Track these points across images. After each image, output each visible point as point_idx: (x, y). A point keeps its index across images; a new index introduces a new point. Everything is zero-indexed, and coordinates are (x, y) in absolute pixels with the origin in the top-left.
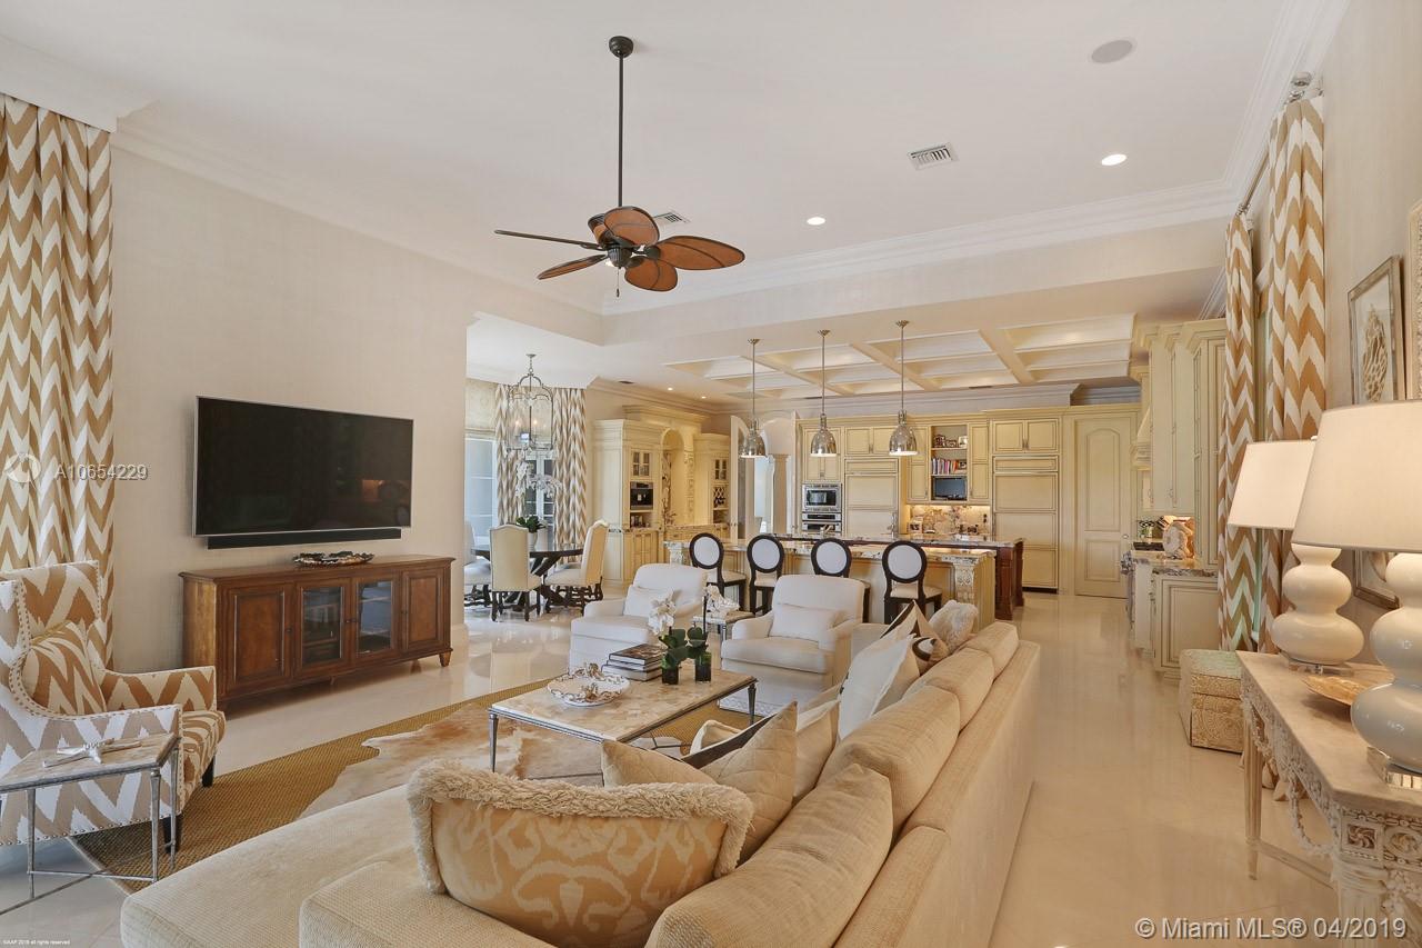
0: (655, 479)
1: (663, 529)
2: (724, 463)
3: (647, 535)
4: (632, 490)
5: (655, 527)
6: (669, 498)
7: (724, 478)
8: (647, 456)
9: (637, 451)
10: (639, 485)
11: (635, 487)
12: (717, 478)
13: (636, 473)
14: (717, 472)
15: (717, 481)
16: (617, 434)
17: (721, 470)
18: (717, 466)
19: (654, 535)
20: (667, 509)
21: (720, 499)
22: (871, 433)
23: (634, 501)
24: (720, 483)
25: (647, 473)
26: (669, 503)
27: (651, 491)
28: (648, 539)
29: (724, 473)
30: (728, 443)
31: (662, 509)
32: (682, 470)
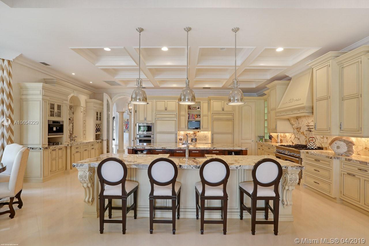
0: (64, 119)
1: (70, 145)
2: (100, 113)
3: (59, 149)
4: (49, 125)
5: (65, 144)
6: (73, 129)
7: (100, 120)
8: (59, 107)
9: (53, 103)
10: (54, 122)
11: (51, 123)
12: (97, 120)
13: (52, 115)
14: (97, 117)
15: (97, 121)
16: (39, 92)
17: (99, 116)
18: (97, 115)
19: (64, 149)
20: (71, 135)
21: (98, 129)
22: (166, 103)
23: (50, 130)
24: (98, 122)
25: (59, 115)
26: (73, 131)
27: (62, 126)
28: (60, 151)
29: (100, 118)
30: (102, 105)
31: (69, 134)
32: (79, 116)
